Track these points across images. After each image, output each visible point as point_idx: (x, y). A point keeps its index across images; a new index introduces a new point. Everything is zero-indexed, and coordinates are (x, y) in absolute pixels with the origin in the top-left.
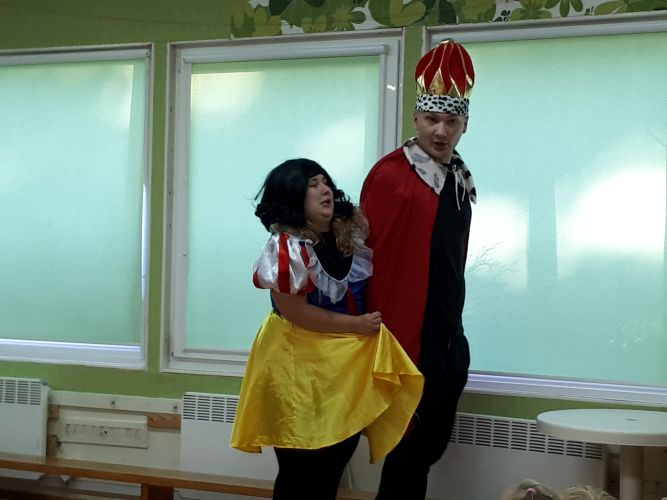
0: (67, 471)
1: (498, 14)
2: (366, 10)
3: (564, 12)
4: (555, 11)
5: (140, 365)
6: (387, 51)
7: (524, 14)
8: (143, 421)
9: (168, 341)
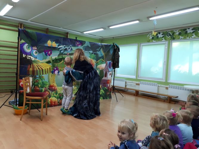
0: (127, 89)
1: (180, 38)
2: (163, 39)
3: (189, 38)
4: (188, 38)
5: (135, 78)
6: (166, 43)
7: (184, 38)
8: (135, 84)
9: (138, 76)
